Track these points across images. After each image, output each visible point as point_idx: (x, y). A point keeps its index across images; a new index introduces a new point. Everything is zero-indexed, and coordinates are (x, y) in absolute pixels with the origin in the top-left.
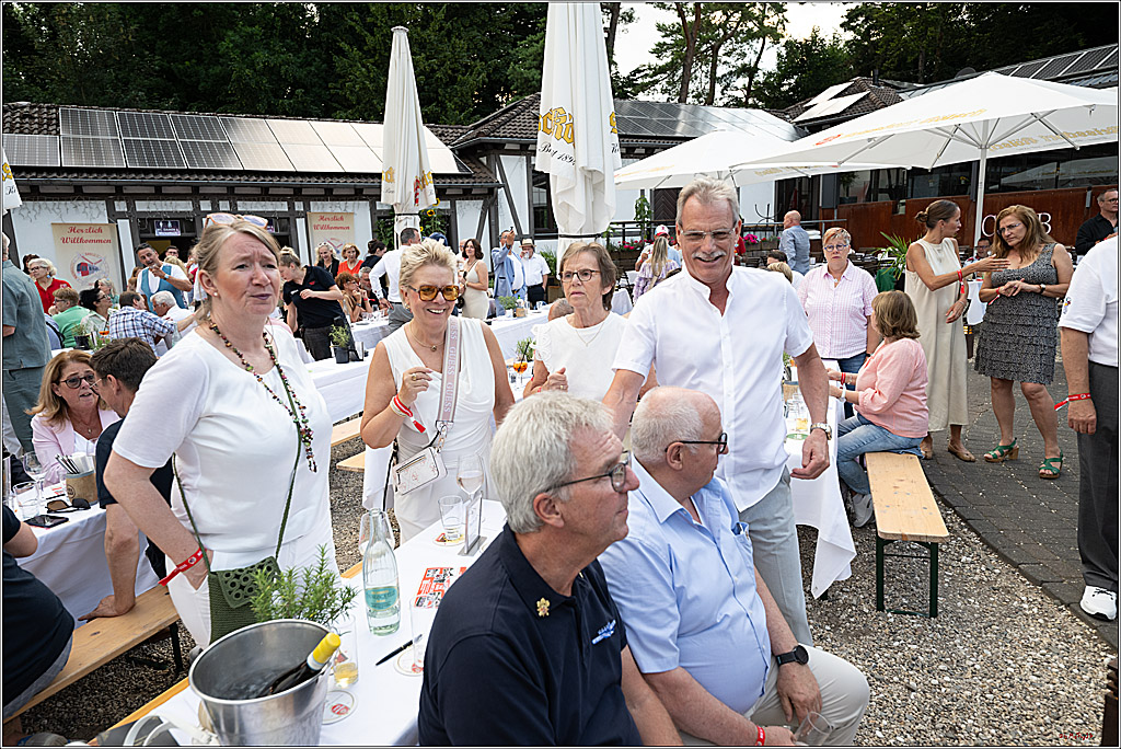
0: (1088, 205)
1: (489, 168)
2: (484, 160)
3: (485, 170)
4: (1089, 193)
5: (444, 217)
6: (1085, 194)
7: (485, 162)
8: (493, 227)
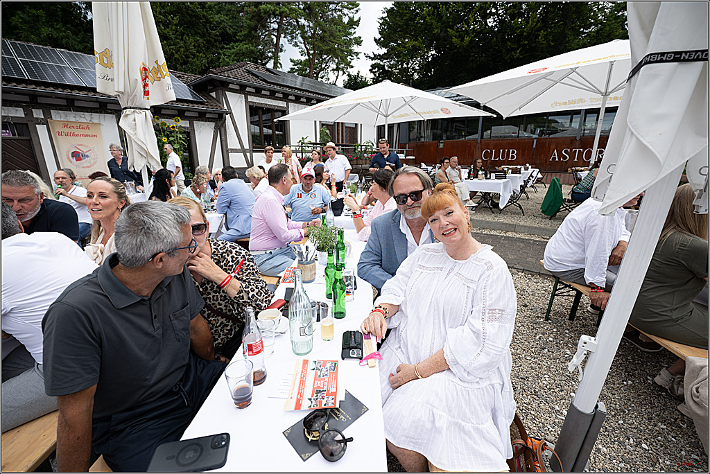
0: (534, 147)
1: (217, 100)
2: (213, 94)
3: (215, 101)
4: (535, 141)
5: (184, 132)
6: (533, 142)
7: (215, 96)
8: (224, 142)
